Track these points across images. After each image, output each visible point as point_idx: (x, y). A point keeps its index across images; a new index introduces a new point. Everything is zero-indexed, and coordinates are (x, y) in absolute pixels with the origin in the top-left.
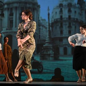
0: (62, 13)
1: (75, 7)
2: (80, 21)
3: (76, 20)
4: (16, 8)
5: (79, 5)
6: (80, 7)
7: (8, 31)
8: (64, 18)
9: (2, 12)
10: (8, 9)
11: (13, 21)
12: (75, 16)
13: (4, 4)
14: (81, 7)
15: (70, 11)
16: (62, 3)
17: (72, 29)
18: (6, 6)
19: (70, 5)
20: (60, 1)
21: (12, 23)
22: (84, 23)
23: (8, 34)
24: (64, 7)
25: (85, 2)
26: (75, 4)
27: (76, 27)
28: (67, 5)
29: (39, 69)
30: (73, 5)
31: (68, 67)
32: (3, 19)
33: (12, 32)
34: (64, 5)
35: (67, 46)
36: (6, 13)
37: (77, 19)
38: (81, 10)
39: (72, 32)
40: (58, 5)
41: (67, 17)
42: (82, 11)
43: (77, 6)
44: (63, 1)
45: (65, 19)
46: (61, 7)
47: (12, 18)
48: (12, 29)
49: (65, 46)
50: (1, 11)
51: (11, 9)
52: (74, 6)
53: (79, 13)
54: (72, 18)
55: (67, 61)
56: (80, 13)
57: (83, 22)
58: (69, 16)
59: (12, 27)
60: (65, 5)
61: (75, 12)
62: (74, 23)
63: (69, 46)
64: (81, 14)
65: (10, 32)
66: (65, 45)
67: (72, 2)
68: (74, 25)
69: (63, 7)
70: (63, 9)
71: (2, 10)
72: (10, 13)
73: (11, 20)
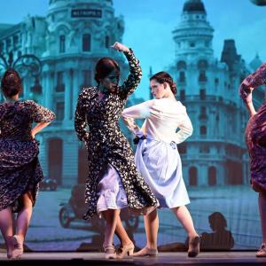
0: (185, 85)
1: (215, 68)
2: (227, 103)
3: (217, 100)
4: (71, 72)
5: (224, 64)
6: (227, 68)
7: (52, 128)
8: (190, 96)
9: (37, 82)
10: (52, 74)
11: (63, 103)
12: (216, 90)
13: (42, 64)
14: (231, 69)
15: (202, 78)
16: (183, 58)
17: (208, 123)
18: (46, 68)
19: (203, 65)
20: (179, 55)
21: (63, 108)
22: (238, 107)
23: (52, 136)
24: (188, 68)
25: (240, 56)
26: (217, 62)
27: (217, 118)
28: (195, 63)
29: (130, 222)
30: (210, 63)
31: (199, 216)
32: (38, 98)
33: (62, 131)
34: (188, 63)
35: (196, 165)
36: (47, 85)
37: (221, 98)
38: (231, 77)
39: (208, 130)
40: (174, 65)
41: (197, 93)
42: (234, 79)
43: (222, 65)
44: (186, 54)
45: (192, 98)
46: (182, 70)
47: (63, 97)
48: (61, 124)
49: (191, 165)
50: (34, 80)
51: (60, 74)
52: (212, 66)
53: (225, 84)
54: (209, 96)
55: (198, 202)
56: (228, 82)
57: (235, 104)
58: (202, 92)
59: (62, 118)
60: (192, 65)
61: (217, 81)
62: (214, 109)
63: (201, 165)
64: (229, 87)
65: (57, 132)
66: (193, 161)
67: (208, 56)
68: (214, 113)
69: (185, 68)
70: (187, 75)
71: (36, 77)
72: (56, 84)
73: (59, 101)
